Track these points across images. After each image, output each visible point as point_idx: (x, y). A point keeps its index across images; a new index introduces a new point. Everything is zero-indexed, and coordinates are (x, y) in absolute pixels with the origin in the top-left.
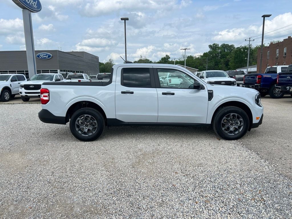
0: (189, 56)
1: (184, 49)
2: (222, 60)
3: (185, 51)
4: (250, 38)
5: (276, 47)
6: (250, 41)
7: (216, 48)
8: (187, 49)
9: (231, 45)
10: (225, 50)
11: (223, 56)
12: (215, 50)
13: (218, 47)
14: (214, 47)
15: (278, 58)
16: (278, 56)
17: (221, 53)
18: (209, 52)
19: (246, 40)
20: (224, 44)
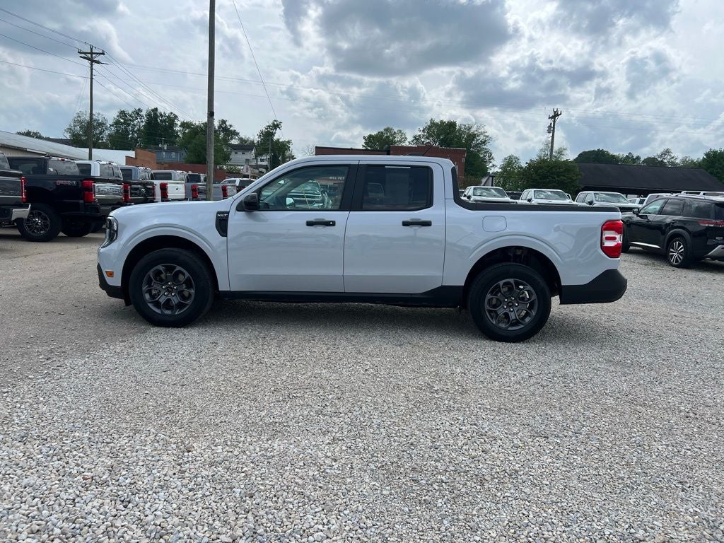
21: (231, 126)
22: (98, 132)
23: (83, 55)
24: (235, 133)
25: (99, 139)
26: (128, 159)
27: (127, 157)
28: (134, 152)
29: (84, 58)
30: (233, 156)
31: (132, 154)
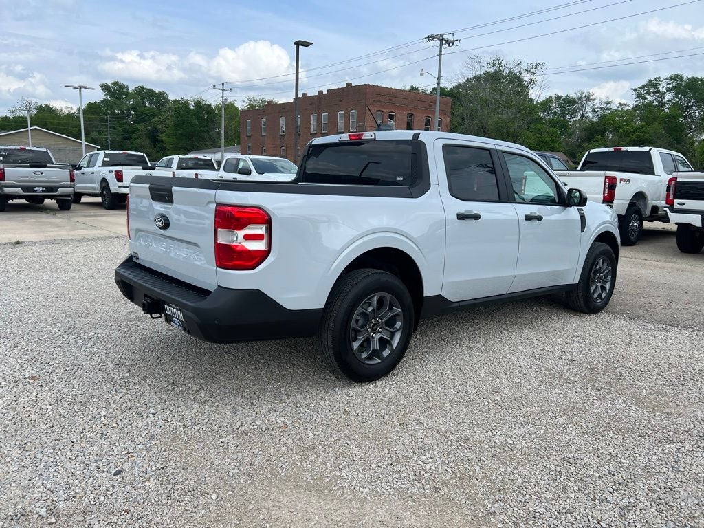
0: (41, 106)
1: (75, 88)
2: (141, 127)
3: (80, 91)
4: (223, 84)
5: (280, 112)
6: (223, 90)
7: (121, 94)
8: (85, 88)
9: (160, 93)
10: (144, 103)
11: (142, 117)
12: (119, 99)
13: (127, 94)
14: (116, 91)
15: (284, 135)
16: (283, 132)
17: (134, 108)
18: (103, 102)
19: (214, 86)
20: (143, 88)
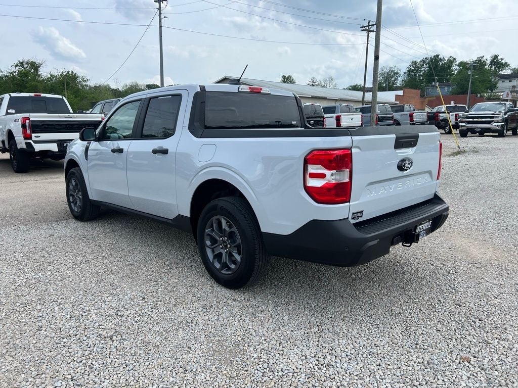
21: (502, 59)
22: (393, 79)
23: (364, 28)
24: (506, 65)
25: (394, 84)
26: (397, 97)
27: (396, 96)
28: (402, 91)
29: (363, 30)
30: (500, 85)
31: (400, 93)
